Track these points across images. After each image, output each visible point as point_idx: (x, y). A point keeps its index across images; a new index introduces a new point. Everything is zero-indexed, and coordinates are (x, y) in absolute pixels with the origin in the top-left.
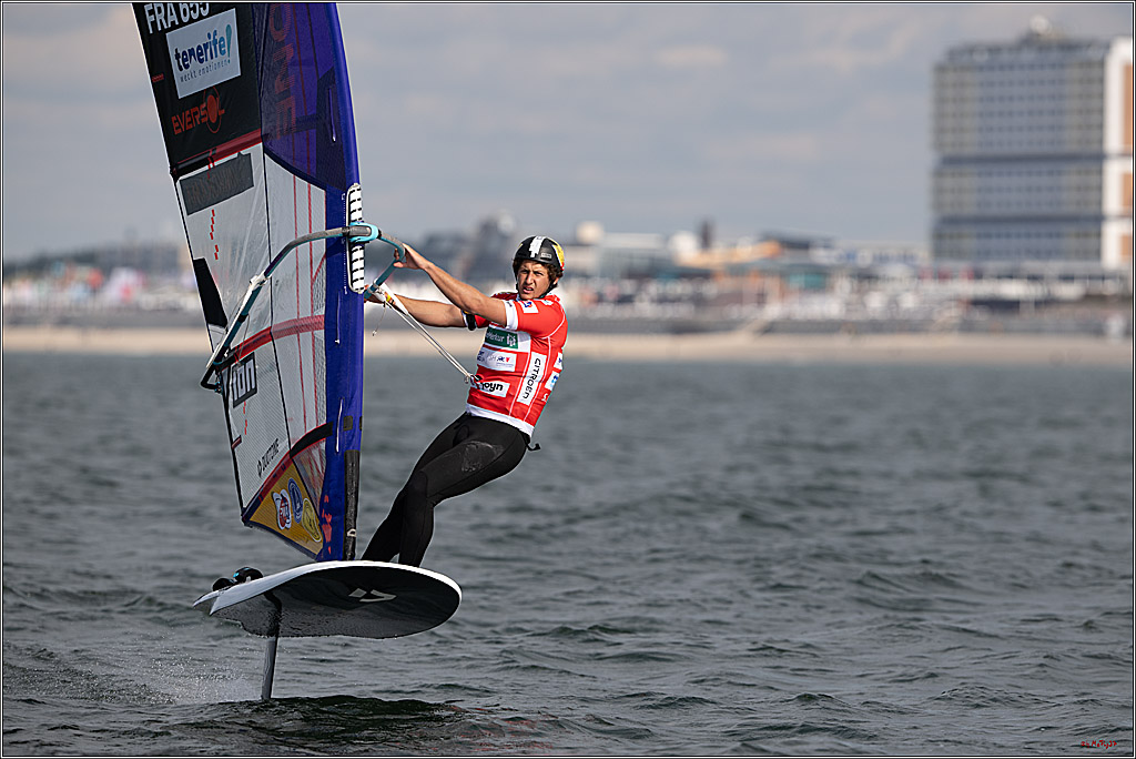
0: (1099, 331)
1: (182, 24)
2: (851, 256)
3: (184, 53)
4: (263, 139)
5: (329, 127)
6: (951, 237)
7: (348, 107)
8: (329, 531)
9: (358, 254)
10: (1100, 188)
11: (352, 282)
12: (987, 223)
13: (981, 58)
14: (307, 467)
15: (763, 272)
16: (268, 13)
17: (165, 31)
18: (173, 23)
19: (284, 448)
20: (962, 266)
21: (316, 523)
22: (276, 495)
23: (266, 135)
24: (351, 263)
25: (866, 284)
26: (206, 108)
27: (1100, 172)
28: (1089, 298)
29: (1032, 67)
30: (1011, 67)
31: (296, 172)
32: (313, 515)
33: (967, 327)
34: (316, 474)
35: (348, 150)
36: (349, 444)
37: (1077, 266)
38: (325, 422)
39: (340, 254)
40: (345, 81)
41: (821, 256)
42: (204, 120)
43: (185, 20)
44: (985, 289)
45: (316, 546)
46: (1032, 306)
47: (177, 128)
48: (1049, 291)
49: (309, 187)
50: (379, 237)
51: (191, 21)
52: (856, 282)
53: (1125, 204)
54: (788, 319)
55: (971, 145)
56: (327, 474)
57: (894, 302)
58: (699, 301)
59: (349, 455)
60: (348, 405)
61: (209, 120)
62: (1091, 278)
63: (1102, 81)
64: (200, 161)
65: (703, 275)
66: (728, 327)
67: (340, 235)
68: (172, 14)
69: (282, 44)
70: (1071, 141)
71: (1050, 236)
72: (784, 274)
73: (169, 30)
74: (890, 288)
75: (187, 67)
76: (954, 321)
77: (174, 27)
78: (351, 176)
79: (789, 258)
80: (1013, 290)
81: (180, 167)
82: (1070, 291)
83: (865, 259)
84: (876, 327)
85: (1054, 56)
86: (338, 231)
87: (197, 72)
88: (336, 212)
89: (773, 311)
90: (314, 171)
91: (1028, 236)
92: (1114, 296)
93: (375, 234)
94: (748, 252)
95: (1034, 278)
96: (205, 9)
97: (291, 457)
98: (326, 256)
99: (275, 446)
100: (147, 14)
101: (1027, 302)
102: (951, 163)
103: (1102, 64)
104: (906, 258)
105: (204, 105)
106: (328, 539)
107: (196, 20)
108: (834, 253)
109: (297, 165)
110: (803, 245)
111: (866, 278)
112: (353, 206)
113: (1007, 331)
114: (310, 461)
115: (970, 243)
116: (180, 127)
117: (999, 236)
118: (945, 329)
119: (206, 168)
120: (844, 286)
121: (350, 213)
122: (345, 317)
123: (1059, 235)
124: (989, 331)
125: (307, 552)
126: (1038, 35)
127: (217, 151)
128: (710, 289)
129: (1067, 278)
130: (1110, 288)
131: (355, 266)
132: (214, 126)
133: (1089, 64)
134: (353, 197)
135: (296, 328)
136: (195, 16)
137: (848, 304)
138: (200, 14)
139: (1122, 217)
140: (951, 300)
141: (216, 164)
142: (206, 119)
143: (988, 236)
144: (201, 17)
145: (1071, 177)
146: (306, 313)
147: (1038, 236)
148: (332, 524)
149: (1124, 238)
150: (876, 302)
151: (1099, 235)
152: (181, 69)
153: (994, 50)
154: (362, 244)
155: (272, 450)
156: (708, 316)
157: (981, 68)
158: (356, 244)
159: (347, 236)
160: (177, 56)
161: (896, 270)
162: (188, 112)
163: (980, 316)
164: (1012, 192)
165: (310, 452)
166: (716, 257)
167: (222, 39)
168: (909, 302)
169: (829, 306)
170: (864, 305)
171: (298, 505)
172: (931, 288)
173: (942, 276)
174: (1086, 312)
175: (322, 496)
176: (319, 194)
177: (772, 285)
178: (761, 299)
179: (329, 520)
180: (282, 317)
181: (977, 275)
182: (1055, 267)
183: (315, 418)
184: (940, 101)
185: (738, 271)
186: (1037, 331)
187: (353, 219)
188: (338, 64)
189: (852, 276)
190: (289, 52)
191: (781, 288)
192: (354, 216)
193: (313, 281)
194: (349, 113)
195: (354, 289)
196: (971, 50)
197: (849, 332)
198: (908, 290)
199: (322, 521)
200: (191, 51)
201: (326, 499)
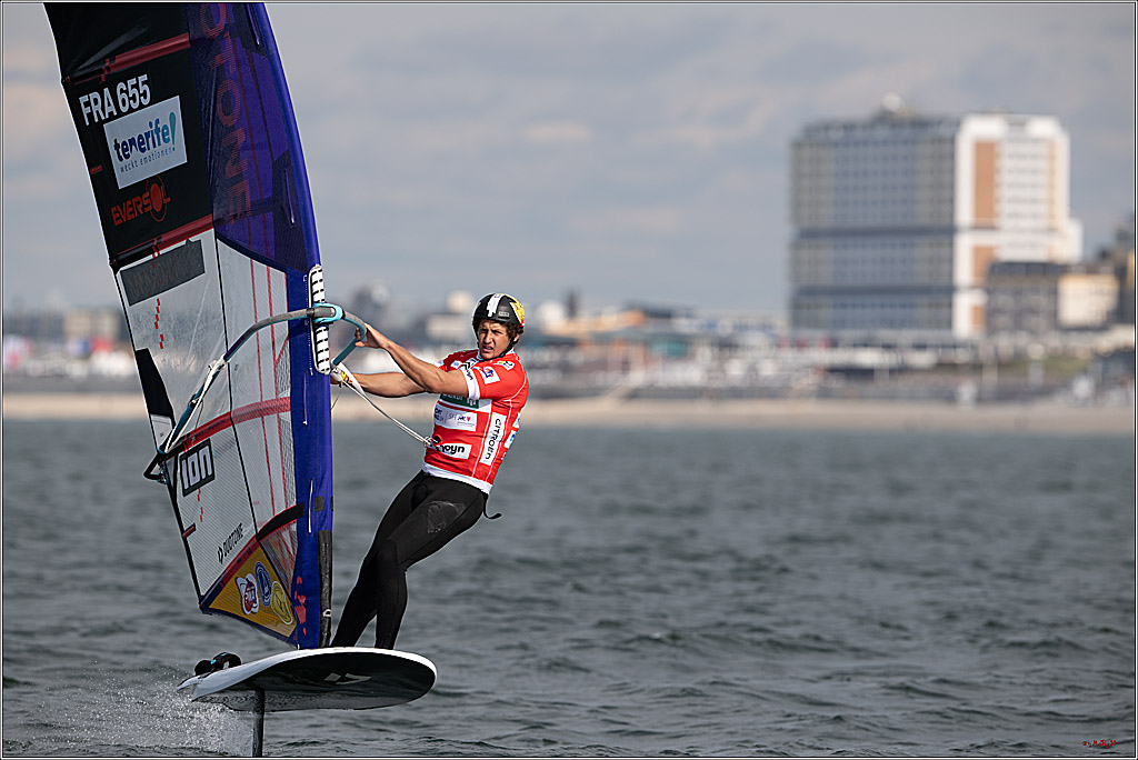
0: (950, 398)
1: (121, 114)
2: (712, 325)
3: (124, 143)
4: (214, 224)
5: (286, 211)
6: (809, 307)
7: (306, 189)
8: (302, 613)
9: (322, 335)
10: (951, 260)
11: (318, 363)
12: (844, 294)
13: (837, 135)
14: (277, 550)
15: (627, 339)
16: (215, 98)
17: (102, 122)
18: (111, 114)
19: (249, 532)
20: (819, 334)
21: (288, 605)
22: (240, 580)
23: (218, 220)
24: (316, 343)
25: (727, 352)
26: (149, 197)
27: (951, 245)
28: (942, 366)
29: (885, 143)
30: (865, 143)
31: (253, 256)
32: (283, 598)
33: (823, 394)
34: (287, 556)
35: (308, 229)
36: (322, 525)
37: (930, 335)
38: (295, 504)
39: (303, 335)
40: (301, 163)
41: (682, 325)
42: (147, 210)
43: (125, 110)
44: (841, 357)
45: (288, 628)
46: (887, 375)
47: (117, 219)
48: (902, 359)
49: (268, 270)
50: (343, 317)
51: (131, 110)
52: (716, 350)
53: (976, 275)
54: (652, 385)
55: (827, 218)
56: (299, 555)
57: (753, 369)
58: (565, 368)
59: (321, 537)
60: (319, 485)
61: (153, 209)
62: (943, 346)
63: (952, 156)
64: (144, 250)
65: (568, 343)
66: (594, 393)
67: (304, 316)
68: (109, 105)
69: (233, 128)
70: (923, 215)
71: (903, 306)
72: (647, 343)
73: (107, 121)
74: (750, 356)
75: (127, 157)
76: (812, 388)
77: (112, 117)
78: (312, 258)
79: (652, 327)
80: (868, 358)
81: (121, 257)
82: (923, 359)
83: (725, 328)
84: (736, 393)
85: (907, 133)
86: (302, 313)
87: (139, 162)
88: (298, 293)
89: (637, 377)
90: (273, 254)
91: (883, 306)
92: (966, 364)
93: (339, 314)
94: (612, 320)
95: (888, 347)
96: (145, 98)
97: (258, 541)
98: (289, 337)
99: (238, 532)
100: (83, 106)
101: (881, 370)
102: (808, 236)
103: (952, 141)
104: (765, 327)
105: (147, 194)
106: (302, 620)
107: (137, 110)
108: (696, 322)
109: (254, 249)
110: (665, 315)
111: (726, 346)
112: (316, 288)
113: (862, 397)
114: (281, 542)
115: (826, 313)
116: (120, 217)
117: (854, 306)
118: (803, 395)
119: (151, 257)
120: (705, 354)
121: (313, 295)
122: (312, 398)
123: (912, 306)
124: (844, 397)
125: (278, 636)
126: (891, 113)
127: (162, 240)
128: (577, 357)
129: (920, 347)
130: (962, 356)
131: (320, 347)
132: (159, 215)
133: (941, 140)
134: (315, 278)
135: (259, 411)
136: (135, 106)
137: (709, 371)
138: (141, 103)
139: (973, 287)
140: (808, 367)
141: (161, 252)
142: (150, 208)
143: (844, 306)
144: (141, 106)
145: (923, 250)
146: (270, 395)
147: (892, 306)
148: (306, 605)
149: (975, 309)
150: (736, 370)
151: (950, 305)
152: (121, 159)
153: (849, 127)
154: (327, 324)
155: (236, 535)
156: (575, 383)
157: (836, 145)
158: (320, 325)
159: (312, 317)
160: (117, 147)
161: (756, 339)
162: (129, 203)
163: (837, 384)
164: (867, 264)
165: (280, 535)
166: (582, 326)
167: (165, 127)
168: (768, 369)
169: (691, 373)
170: (723, 371)
171: (266, 589)
172: (789, 356)
173: (800, 345)
174: (940, 380)
175: (294, 579)
176: (279, 277)
177: (635, 353)
178: (625, 366)
179: (303, 601)
180: (243, 401)
181: (833, 344)
182: (907, 336)
183: (284, 500)
184: (797, 176)
185: (603, 339)
186: (891, 397)
187: (315, 300)
188: (293, 146)
189: (712, 345)
190: (240, 137)
191: (645, 357)
192: (316, 298)
193: (276, 363)
194: (307, 194)
195: (320, 370)
196: (827, 127)
197: (711, 398)
198: (767, 358)
199: (295, 603)
200: (132, 141)
201: (299, 580)
